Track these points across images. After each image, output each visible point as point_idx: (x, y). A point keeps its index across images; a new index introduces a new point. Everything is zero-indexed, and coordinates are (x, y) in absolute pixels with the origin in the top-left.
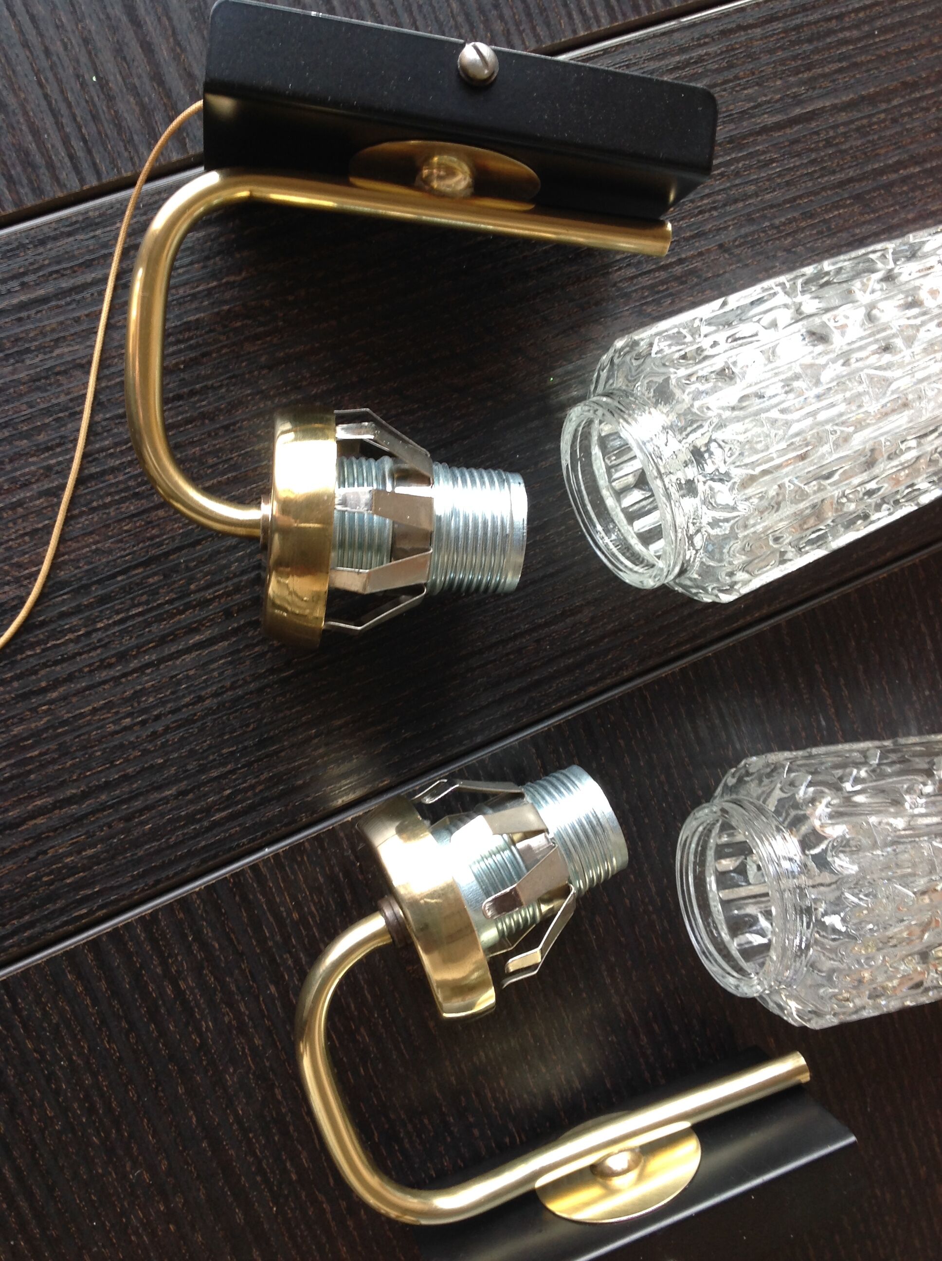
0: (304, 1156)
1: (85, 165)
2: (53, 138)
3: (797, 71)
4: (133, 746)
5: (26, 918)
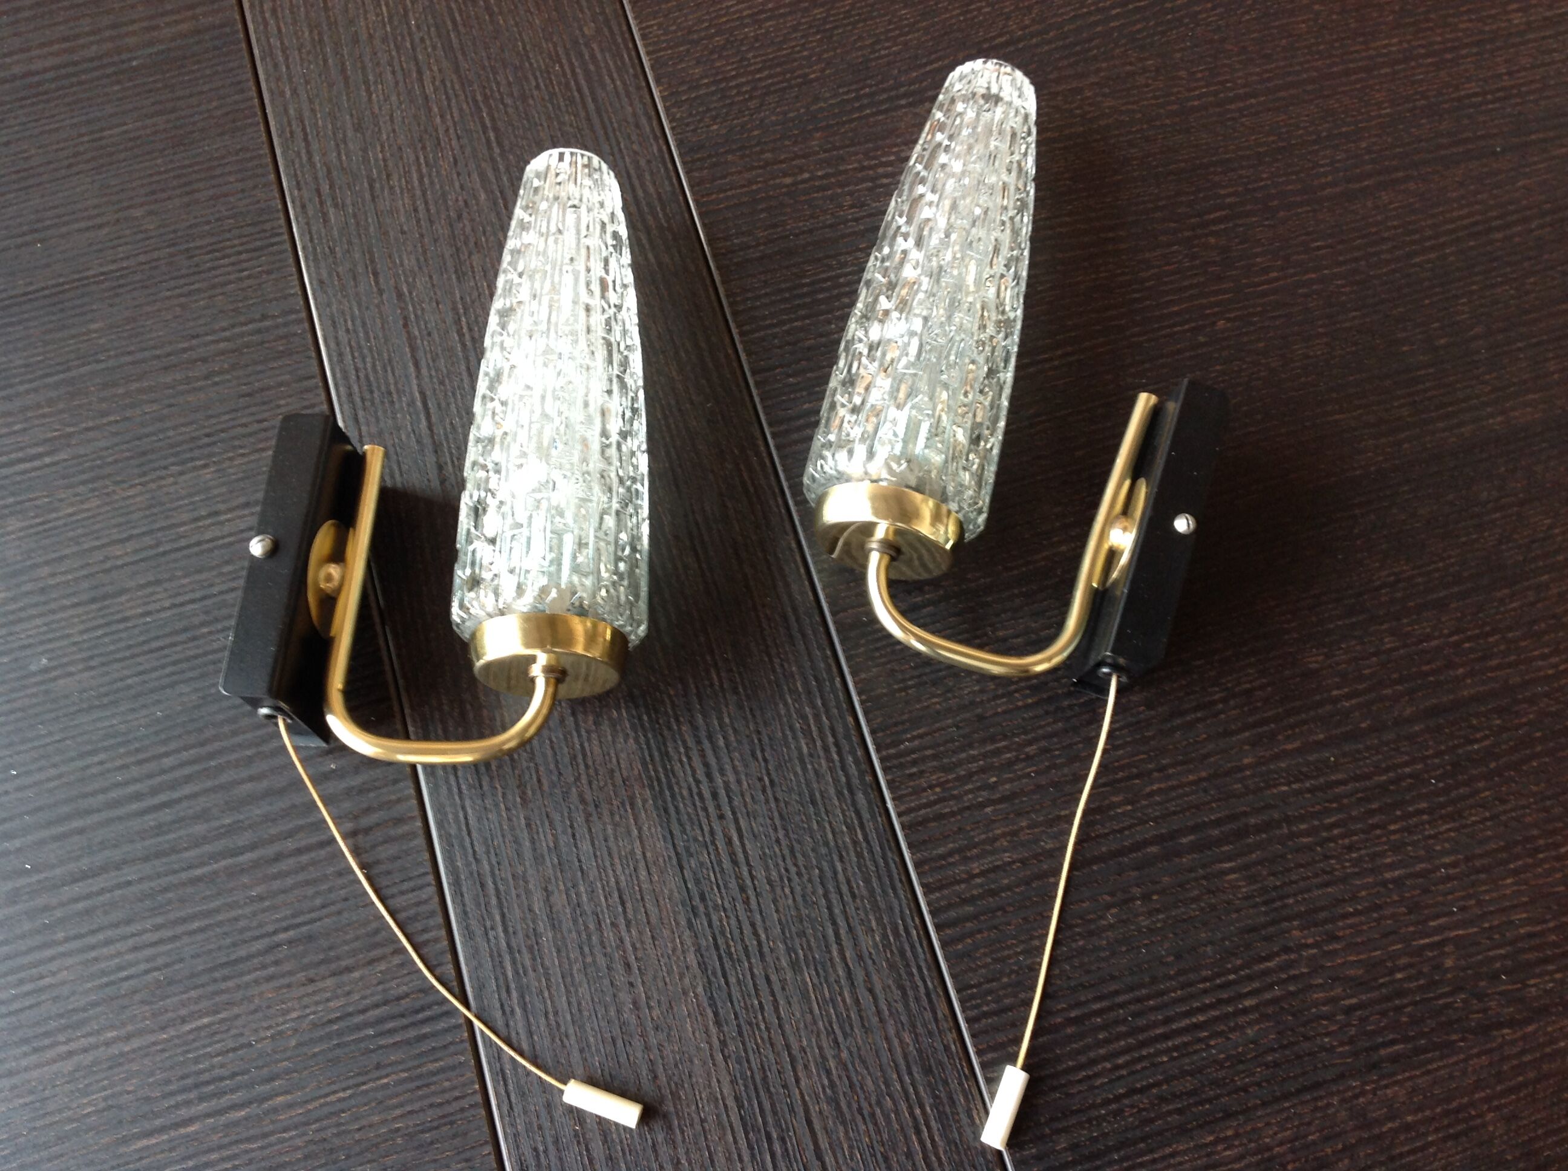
0: (1115, 799)
1: (420, 882)
3: (392, 402)
4: (804, 889)
5: (915, 971)
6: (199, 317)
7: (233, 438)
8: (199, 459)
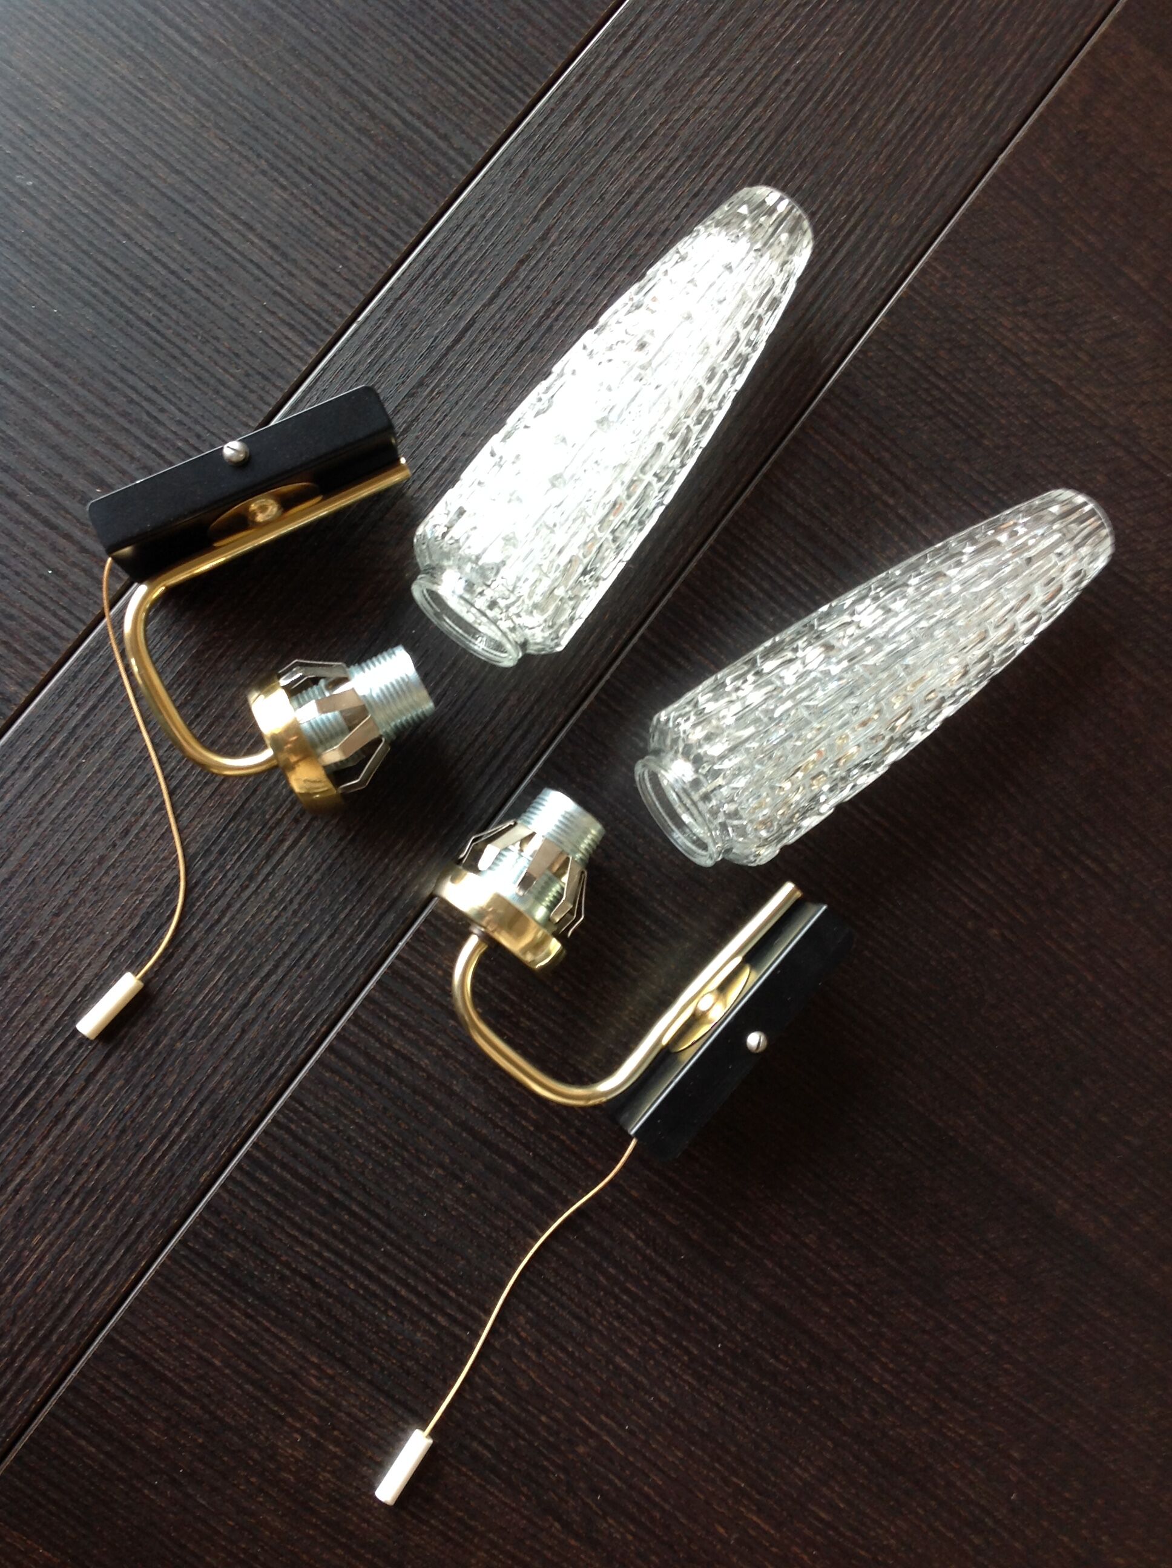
0: (530, 1113)
1: (73, 622)
2: (47, 617)
3: (447, 301)
4: (286, 924)
5: (283, 1053)
6: (407, 83)
7: (325, 194)
8: (286, 178)
